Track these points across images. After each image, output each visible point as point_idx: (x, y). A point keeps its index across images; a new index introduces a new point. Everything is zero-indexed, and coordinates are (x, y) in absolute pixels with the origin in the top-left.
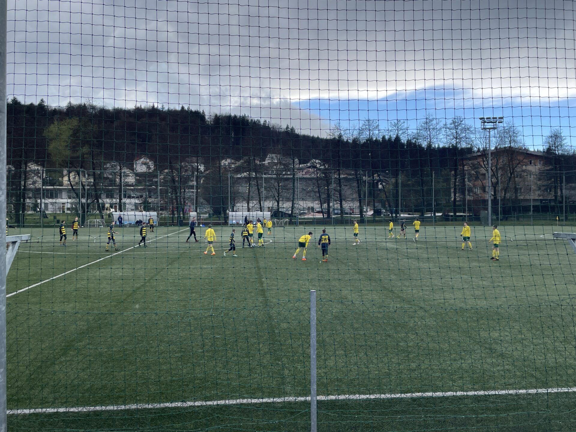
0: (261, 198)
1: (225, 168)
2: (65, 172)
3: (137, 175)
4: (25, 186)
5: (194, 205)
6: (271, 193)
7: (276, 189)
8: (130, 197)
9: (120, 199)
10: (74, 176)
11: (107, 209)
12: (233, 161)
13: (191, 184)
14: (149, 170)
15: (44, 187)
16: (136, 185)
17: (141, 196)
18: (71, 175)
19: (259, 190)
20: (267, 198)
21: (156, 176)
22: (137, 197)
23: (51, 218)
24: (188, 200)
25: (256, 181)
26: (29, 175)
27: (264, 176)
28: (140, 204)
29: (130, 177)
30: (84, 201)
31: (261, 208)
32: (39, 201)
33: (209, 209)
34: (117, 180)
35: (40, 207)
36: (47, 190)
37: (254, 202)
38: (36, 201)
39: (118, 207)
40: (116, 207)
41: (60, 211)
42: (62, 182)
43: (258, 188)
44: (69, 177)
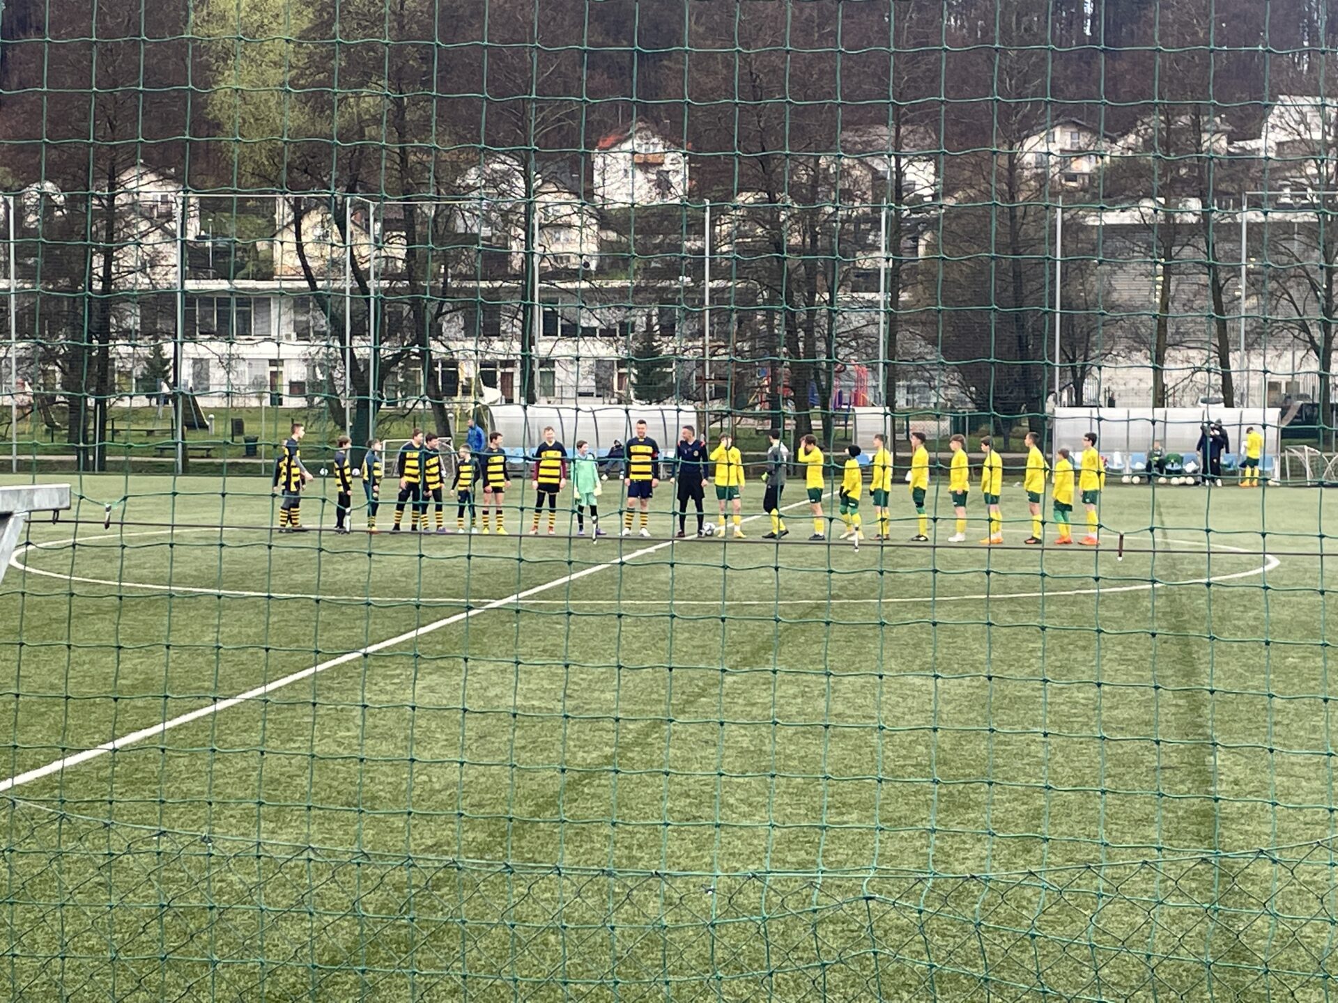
0: (1231, 336)
1: (1042, 178)
2: (283, 212)
3: (605, 220)
4: (107, 279)
5: (874, 370)
6: (1285, 310)
7: (1314, 287)
8: (572, 331)
9: (528, 341)
10: (319, 232)
11: (466, 391)
12: (1084, 140)
13: (865, 262)
14: (663, 196)
15: (190, 285)
16: (601, 272)
17: (625, 328)
18: (306, 224)
19: (1217, 290)
20: (1261, 335)
21: (696, 228)
22: (603, 333)
23: (218, 430)
24: (847, 345)
25: (1202, 244)
26: (128, 225)
27: (1250, 216)
28: (621, 363)
29: (574, 234)
30: (363, 348)
31: (1227, 387)
32: (168, 349)
33: (952, 392)
34: (515, 246)
35: (171, 380)
36: (206, 298)
37: (1192, 353)
38: (158, 350)
39: (517, 382)
40: (507, 377)
41: (260, 398)
42: (270, 261)
43: (1215, 281)
44: (298, 235)
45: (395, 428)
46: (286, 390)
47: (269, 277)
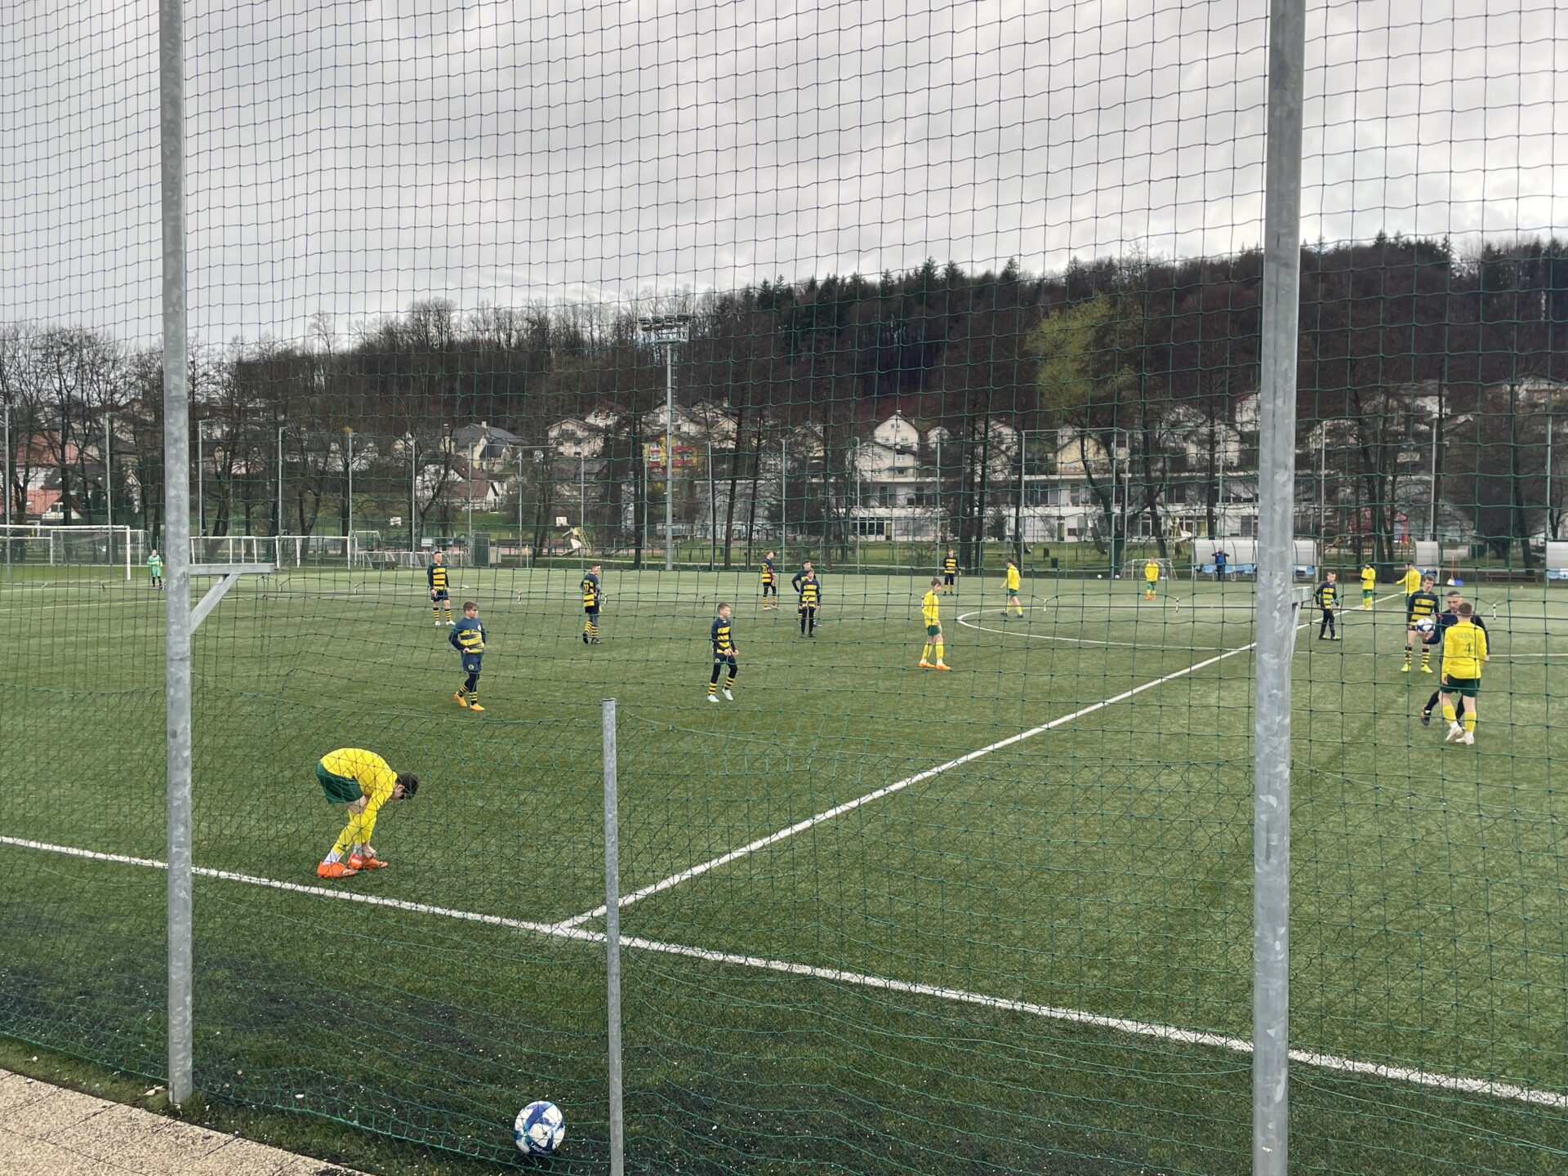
10: (1094, 448)
11: (1171, 533)
18: (1087, 444)
33: (1472, 534)
39: (1204, 527)
40: (1198, 525)
41: (1055, 537)
42: (1055, 464)
45: (1136, 553)
46: (1066, 533)
47: (1054, 473)
